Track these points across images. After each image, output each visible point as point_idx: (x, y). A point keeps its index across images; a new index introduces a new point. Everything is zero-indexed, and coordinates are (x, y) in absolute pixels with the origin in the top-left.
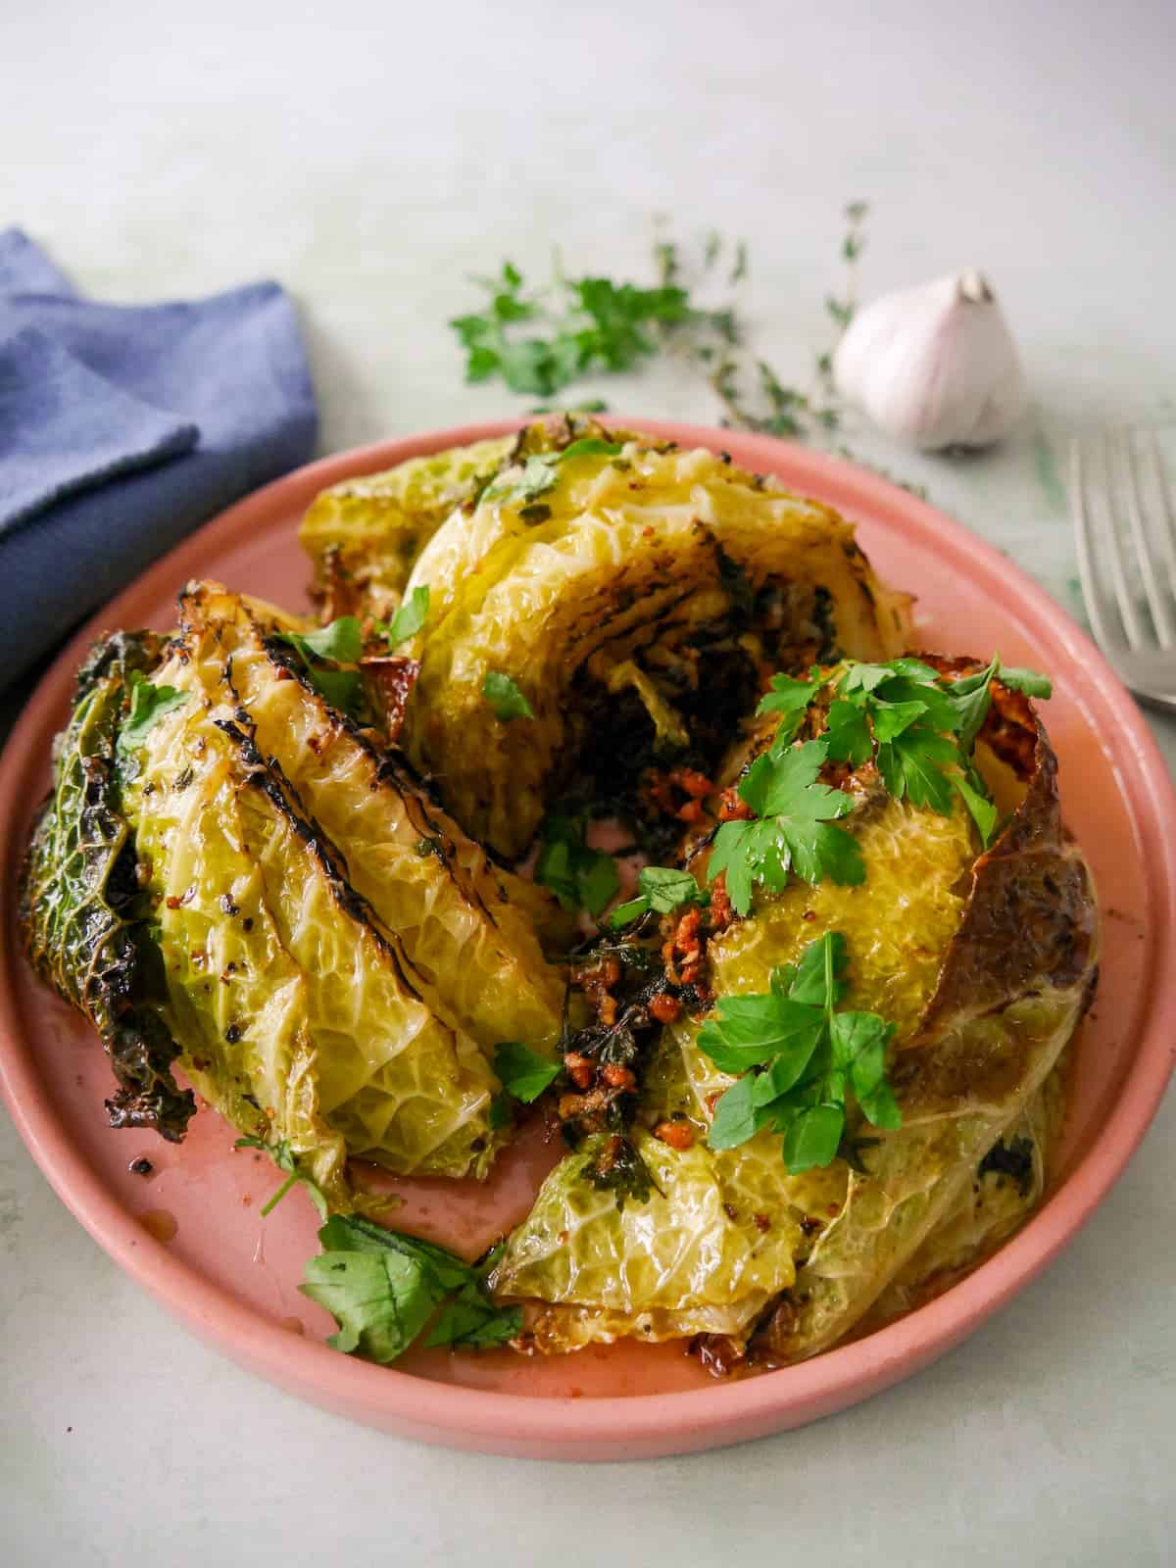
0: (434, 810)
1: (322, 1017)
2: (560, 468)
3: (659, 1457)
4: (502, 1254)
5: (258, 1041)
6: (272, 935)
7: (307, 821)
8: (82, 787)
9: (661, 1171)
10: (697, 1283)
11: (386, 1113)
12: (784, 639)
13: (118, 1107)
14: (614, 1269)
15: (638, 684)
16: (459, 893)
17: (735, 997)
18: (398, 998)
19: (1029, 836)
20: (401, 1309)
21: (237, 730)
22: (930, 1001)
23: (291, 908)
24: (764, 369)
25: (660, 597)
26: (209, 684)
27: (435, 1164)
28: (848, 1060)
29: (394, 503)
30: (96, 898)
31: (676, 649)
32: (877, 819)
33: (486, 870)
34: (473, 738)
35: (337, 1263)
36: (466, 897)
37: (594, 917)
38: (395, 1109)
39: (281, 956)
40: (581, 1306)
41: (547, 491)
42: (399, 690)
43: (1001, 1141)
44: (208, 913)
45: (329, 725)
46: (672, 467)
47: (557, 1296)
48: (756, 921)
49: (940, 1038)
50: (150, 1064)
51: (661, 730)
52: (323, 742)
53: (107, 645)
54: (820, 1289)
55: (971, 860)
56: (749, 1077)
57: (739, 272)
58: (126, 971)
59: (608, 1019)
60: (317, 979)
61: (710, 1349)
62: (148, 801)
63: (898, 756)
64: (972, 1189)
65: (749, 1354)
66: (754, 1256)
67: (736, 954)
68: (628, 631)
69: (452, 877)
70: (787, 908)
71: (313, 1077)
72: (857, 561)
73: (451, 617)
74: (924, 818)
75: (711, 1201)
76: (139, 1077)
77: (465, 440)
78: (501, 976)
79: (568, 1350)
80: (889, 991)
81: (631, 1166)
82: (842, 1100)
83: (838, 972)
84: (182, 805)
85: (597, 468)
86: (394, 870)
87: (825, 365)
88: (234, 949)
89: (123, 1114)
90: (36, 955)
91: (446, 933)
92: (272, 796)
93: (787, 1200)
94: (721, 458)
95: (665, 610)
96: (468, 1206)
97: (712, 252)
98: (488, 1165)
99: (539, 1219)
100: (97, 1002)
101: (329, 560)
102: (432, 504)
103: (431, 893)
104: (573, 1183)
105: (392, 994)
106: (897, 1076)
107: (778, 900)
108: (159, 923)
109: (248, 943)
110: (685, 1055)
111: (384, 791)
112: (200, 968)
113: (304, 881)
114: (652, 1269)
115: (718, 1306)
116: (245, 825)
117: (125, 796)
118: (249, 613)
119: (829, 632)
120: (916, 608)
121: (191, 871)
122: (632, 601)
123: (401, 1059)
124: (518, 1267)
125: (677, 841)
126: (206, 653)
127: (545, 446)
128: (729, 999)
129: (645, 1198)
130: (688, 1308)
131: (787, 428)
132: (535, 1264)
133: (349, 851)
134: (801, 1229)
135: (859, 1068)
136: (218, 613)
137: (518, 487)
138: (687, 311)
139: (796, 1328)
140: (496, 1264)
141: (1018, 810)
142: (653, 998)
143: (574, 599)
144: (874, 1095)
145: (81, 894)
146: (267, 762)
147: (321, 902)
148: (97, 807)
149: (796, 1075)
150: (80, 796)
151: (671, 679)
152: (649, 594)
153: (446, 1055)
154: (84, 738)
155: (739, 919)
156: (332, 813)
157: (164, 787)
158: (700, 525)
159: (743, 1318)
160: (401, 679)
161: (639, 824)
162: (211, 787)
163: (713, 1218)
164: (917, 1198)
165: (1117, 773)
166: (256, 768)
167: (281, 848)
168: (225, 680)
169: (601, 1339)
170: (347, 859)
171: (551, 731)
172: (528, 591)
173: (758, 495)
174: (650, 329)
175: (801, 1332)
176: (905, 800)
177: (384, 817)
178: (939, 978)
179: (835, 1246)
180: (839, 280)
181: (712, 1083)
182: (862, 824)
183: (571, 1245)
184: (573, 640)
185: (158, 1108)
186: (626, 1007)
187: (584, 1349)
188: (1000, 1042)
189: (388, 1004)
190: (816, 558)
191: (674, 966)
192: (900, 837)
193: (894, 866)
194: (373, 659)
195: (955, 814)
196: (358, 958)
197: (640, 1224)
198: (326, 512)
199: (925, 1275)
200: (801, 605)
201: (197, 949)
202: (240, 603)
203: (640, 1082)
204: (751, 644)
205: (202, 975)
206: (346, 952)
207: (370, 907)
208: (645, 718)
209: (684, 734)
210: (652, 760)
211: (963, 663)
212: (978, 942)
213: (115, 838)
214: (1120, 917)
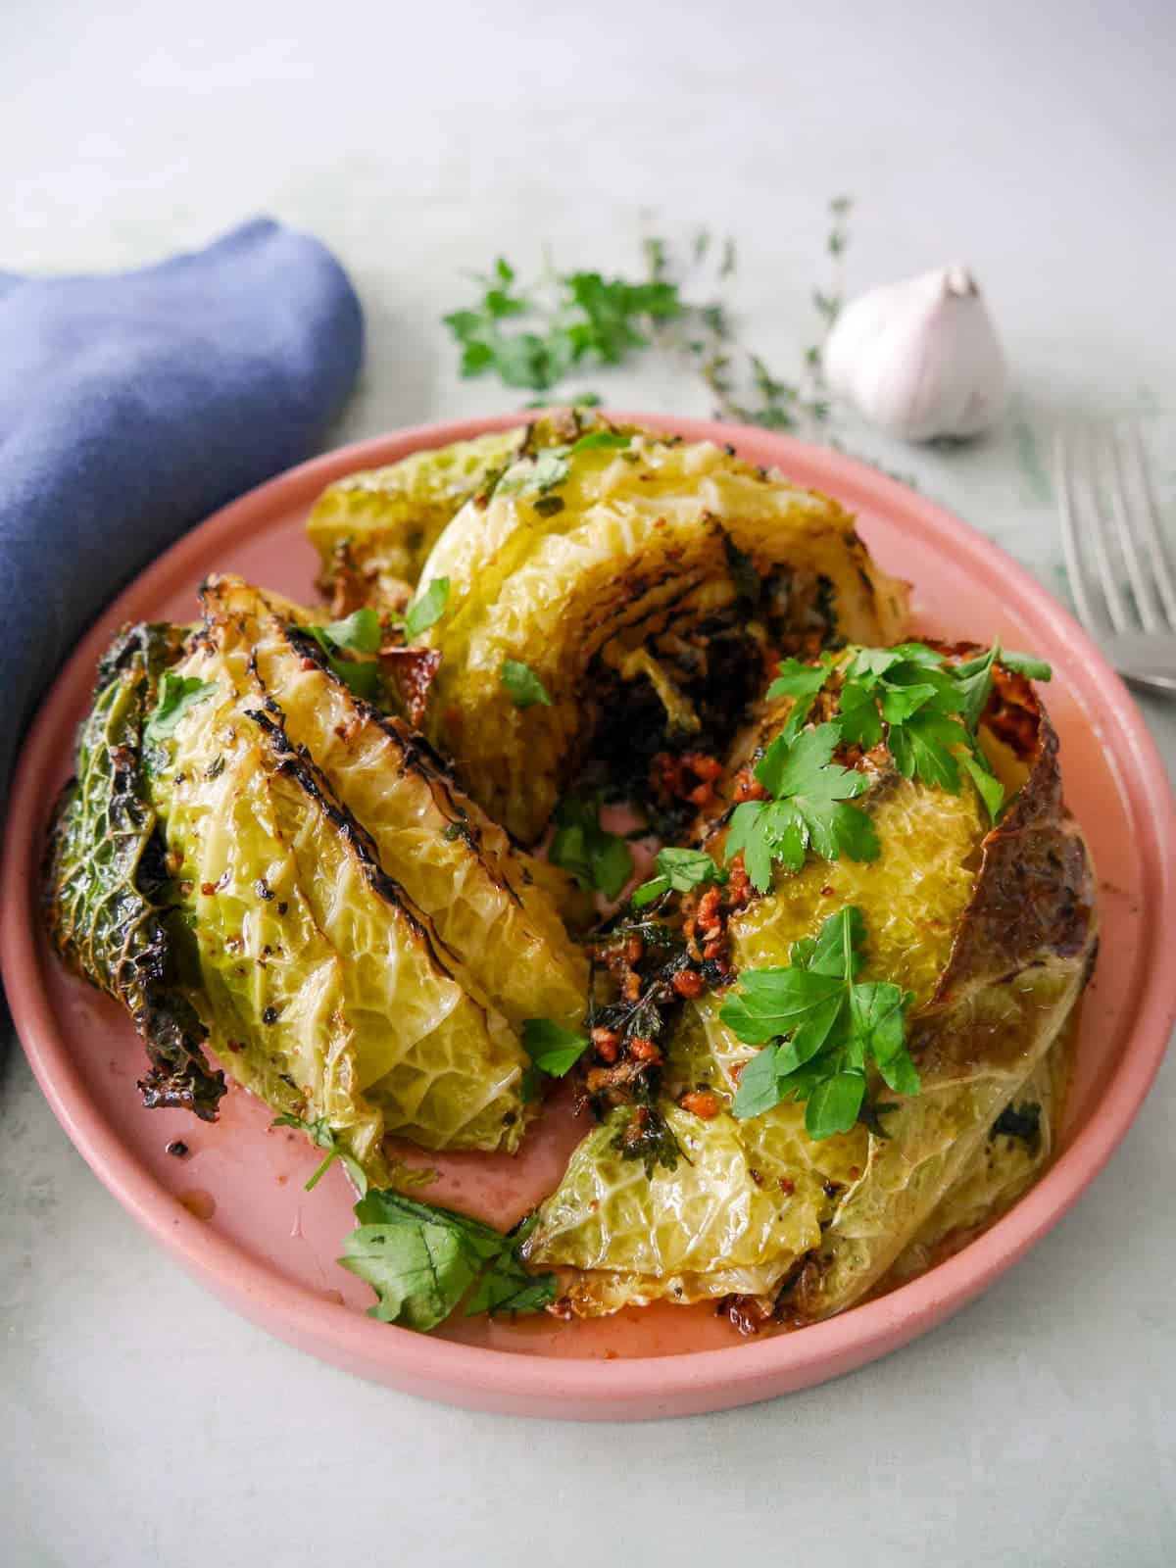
0: (459, 796)
1: (357, 996)
2: (571, 461)
3: (689, 1415)
4: (534, 1224)
5: (295, 1021)
6: (308, 918)
7: (338, 807)
8: (109, 775)
9: (688, 1139)
10: (726, 1249)
11: (421, 1088)
12: (788, 625)
13: (151, 1087)
14: (644, 1235)
15: (651, 671)
16: (486, 875)
17: (757, 971)
18: (431, 976)
19: (1034, 811)
20: (441, 1278)
21: (267, 719)
22: (944, 971)
23: (325, 892)
24: (756, 363)
25: (672, 586)
26: (236, 674)
27: (468, 1137)
28: (869, 1028)
29: (402, 496)
30: (127, 884)
31: (686, 637)
32: (890, 797)
33: (510, 854)
34: (491, 726)
35: (377, 1235)
36: (492, 878)
37: (610, 899)
38: (428, 1085)
39: (316, 938)
40: (615, 1272)
41: (560, 483)
42: (420, 679)
43: (1011, 1105)
44: (243, 898)
45: (356, 714)
46: (680, 459)
47: (589, 1263)
48: (775, 897)
49: (953, 1008)
50: (184, 1045)
51: (672, 716)
52: (350, 730)
53: (130, 636)
54: (843, 1249)
55: (981, 836)
56: (771, 1048)
57: (728, 267)
58: (159, 955)
59: (633, 995)
60: (353, 960)
61: (738, 1308)
62: (180, 791)
63: (908, 738)
64: (983, 1151)
65: (777, 1314)
66: (781, 1219)
67: (756, 929)
68: (641, 620)
69: (479, 861)
70: (806, 884)
71: (351, 1054)
72: (857, 550)
73: (467, 608)
74: (935, 796)
75: (738, 1167)
76: (172, 1058)
77: (469, 434)
78: (529, 956)
79: (603, 1313)
80: (905, 962)
81: (659, 1135)
82: (863, 1067)
83: (855, 945)
84: (215, 794)
85: (606, 462)
86: (421, 855)
87: (814, 358)
88: (270, 933)
89: (157, 1095)
90: (63, 941)
91: (474, 914)
92: (304, 783)
93: (809, 1165)
94: (726, 451)
95: (675, 600)
96: (499, 1179)
97: (701, 246)
98: (519, 1137)
99: (569, 1190)
100: (130, 985)
101: (340, 553)
102: (439, 497)
103: (459, 876)
104: (601, 1154)
105: (424, 971)
106: (914, 1043)
107: (796, 876)
108: (194, 909)
109: (284, 927)
110: (708, 1029)
111: (411, 778)
112: (237, 952)
113: (337, 865)
114: (681, 1235)
115: (747, 1268)
116: (278, 811)
117: (155, 786)
118: (268, 605)
119: (831, 617)
120: (914, 595)
121: (226, 856)
122: (644, 591)
123: (434, 1038)
124: (551, 1235)
125: (689, 823)
126: (230, 646)
127: (553, 440)
128: (750, 974)
129: (673, 1166)
130: (717, 1271)
131: (777, 420)
132: (568, 1233)
133: (377, 834)
134: (824, 1192)
135: (878, 1037)
136: (239, 604)
137: (530, 481)
138: (676, 305)
139: (821, 1286)
140: (529, 1233)
141: (1024, 788)
142: (676, 974)
143: (589, 589)
144: (895, 1062)
145: (111, 880)
146: (297, 750)
147: (355, 886)
148: (125, 796)
149: (818, 1044)
150: (108, 783)
151: (681, 666)
152: (662, 583)
153: (478, 1032)
154: (110, 728)
155: (758, 897)
156: (361, 799)
157: (195, 776)
158: (710, 515)
159: (771, 1279)
160: (421, 667)
161: (651, 808)
162: (242, 775)
163: (741, 1183)
164: (936, 1159)
165: (1108, 753)
166: (287, 756)
167: (314, 834)
168: (251, 671)
169: (634, 1301)
170: (378, 843)
171: (566, 718)
172: (543, 581)
173: (761, 487)
174: (643, 323)
175: (827, 1292)
176: (915, 779)
177: (411, 803)
178: (952, 949)
179: (857, 1207)
180: (824, 273)
181: (735, 1054)
182: (875, 803)
183: (602, 1213)
184: (588, 629)
185: (191, 1088)
186: (649, 984)
187: (617, 1313)
188: (1011, 1010)
189: (422, 983)
190: (817, 547)
191: (697, 943)
192: (913, 815)
193: (907, 842)
194: (393, 650)
195: (964, 791)
196: (391, 939)
197: (669, 1192)
198: (332, 504)
199: (942, 1235)
200: (804, 593)
201: (232, 934)
202: (258, 596)
203: (664, 1055)
204: (757, 631)
205: (237, 959)
206: (380, 933)
207: (402, 889)
208: (657, 703)
209: (695, 719)
210: (664, 745)
211: (964, 648)
212: (988, 915)
213: (143, 826)
214: (1115, 891)
